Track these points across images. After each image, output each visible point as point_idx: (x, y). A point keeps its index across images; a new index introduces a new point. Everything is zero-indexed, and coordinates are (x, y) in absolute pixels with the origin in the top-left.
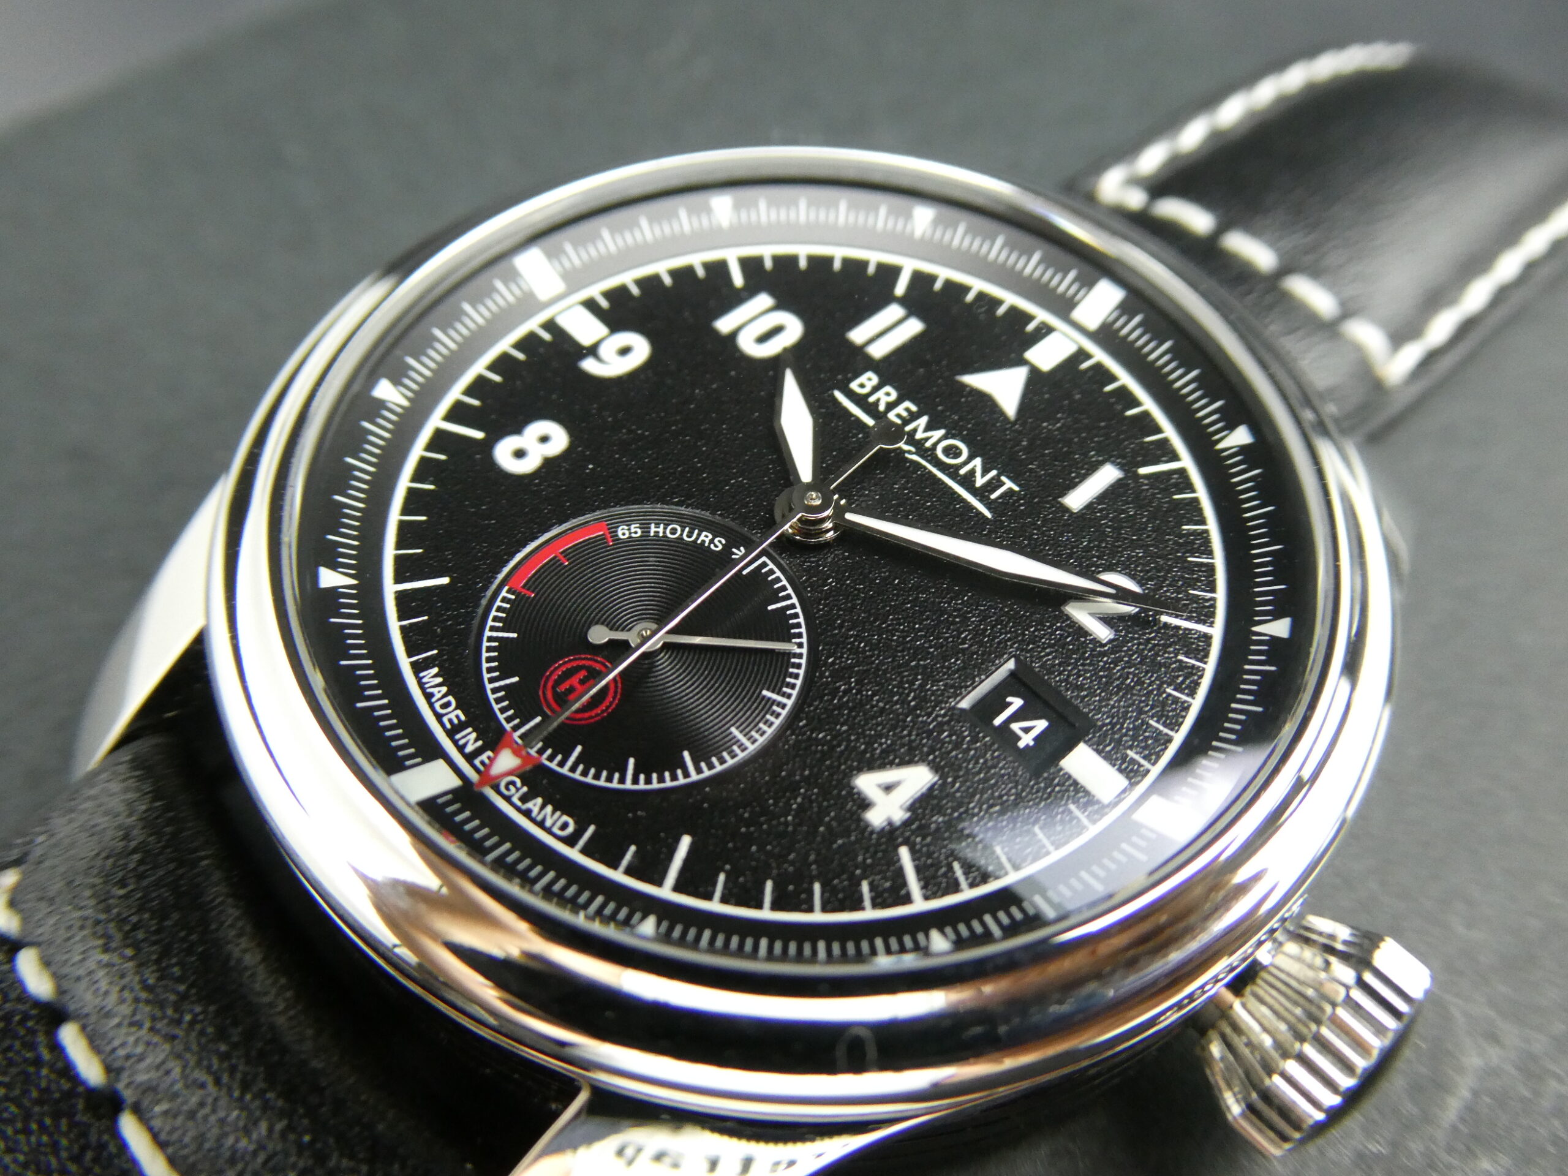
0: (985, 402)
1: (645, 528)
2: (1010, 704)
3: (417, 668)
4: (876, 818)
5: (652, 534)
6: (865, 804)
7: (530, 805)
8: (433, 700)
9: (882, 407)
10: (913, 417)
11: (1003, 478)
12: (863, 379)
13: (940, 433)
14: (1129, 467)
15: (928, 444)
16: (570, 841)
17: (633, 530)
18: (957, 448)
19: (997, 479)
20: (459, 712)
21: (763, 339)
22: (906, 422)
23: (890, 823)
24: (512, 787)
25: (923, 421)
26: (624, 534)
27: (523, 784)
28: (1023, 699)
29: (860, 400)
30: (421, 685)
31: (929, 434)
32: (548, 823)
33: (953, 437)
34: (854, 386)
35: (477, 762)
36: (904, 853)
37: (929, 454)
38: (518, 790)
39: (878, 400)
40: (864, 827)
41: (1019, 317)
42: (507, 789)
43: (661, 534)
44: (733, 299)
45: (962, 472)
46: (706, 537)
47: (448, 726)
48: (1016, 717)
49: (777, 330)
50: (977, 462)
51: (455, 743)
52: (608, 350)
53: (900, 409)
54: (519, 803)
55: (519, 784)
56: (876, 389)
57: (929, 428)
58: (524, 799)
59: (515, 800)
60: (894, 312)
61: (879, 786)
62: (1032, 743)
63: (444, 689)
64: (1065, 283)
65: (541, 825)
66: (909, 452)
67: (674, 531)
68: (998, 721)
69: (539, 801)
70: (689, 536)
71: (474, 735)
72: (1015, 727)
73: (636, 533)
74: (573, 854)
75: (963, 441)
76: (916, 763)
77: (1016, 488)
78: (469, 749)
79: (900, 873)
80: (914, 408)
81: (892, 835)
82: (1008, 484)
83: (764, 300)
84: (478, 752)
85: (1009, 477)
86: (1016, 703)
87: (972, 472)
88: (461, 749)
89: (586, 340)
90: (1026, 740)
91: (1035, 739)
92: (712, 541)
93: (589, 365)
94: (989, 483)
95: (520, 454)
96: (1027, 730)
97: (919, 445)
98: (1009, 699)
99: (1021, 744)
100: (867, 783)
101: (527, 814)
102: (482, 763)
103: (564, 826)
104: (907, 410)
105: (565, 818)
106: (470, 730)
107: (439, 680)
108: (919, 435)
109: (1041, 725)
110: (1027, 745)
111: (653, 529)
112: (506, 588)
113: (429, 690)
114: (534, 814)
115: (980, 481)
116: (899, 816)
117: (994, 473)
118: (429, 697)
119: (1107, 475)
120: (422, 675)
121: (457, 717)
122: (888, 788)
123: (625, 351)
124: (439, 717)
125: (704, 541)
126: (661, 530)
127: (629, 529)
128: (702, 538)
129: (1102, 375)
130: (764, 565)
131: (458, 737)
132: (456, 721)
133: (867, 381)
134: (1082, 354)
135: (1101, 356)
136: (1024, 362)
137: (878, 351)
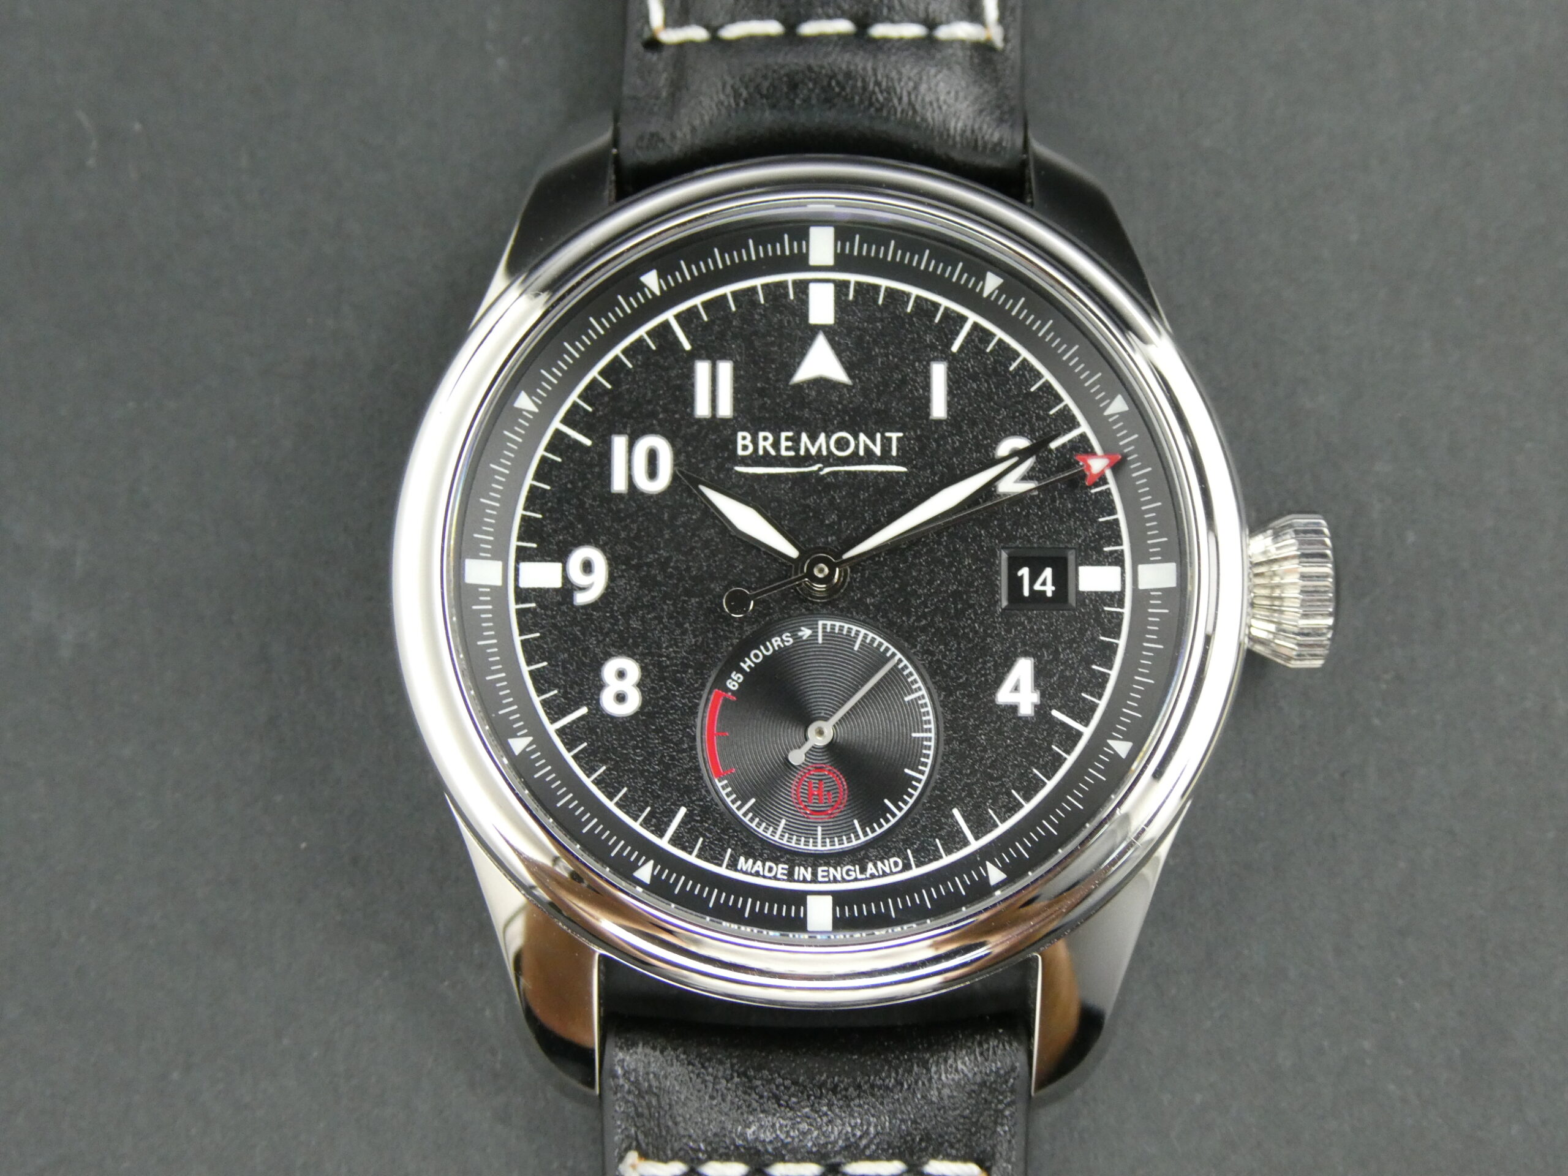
0: (822, 384)
1: (741, 670)
2: (1022, 577)
3: (733, 865)
4: (1026, 710)
5: (748, 670)
6: (1014, 708)
7: (869, 872)
8: (761, 873)
9: (773, 452)
10: (796, 440)
11: (888, 434)
12: (740, 443)
13: (822, 437)
14: (944, 355)
15: (825, 453)
16: (907, 867)
17: (736, 678)
18: (843, 438)
19: (883, 437)
20: (781, 866)
21: (652, 473)
22: (796, 449)
23: (1036, 706)
24: (850, 873)
25: (804, 437)
26: (734, 686)
27: (854, 866)
28: (1025, 566)
29: (755, 460)
30: (746, 873)
31: (817, 445)
32: (887, 870)
33: (833, 432)
34: (740, 452)
35: (820, 879)
36: (1055, 713)
37: (829, 460)
38: (855, 871)
39: (765, 448)
40: (1025, 720)
41: (776, 292)
42: (848, 875)
43: (753, 665)
44: (601, 457)
45: (862, 453)
46: (776, 642)
47: (785, 878)
48: (1033, 580)
49: (652, 457)
50: (862, 437)
51: (798, 881)
52: (577, 576)
53: (784, 444)
54: (863, 876)
55: (852, 868)
56: (755, 442)
57: (813, 439)
58: (863, 870)
59: (860, 876)
60: (702, 369)
61: (1011, 692)
62: (1053, 588)
63: (759, 863)
64: (787, 247)
65: (885, 874)
66: (820, 469)
67: (756, 656)
68: (1026, 593)
69: (870, 865)
70: (767, 649)
71: (802, 868)
72: (1037, 587)
73: (739, 678)
74: (915, 872)
75: (841, 430)
76: (1015, 661)
77: (901, 434)
78: (809, 877)
79: (1063, 725)
80: (790, 434)
81: (1041, 710)
82: (894, 436)
83: (619, 443)
84: (814, 874)
85: (890, 432)
86: (1024, 572)
87: (867, 449)
88: (805, 881)
89: (557, 583)
90: (1049, 590)
91: (1054, 584)
92: (783, 641)
93: (581, 599)
94: (883, 445)
95: (621, 698)
96: (1044, 583)
97: (819, 458)
98: (1020, 573)
99: (1049, 594)
100: (1004, 696)
101: (873, 876)
102: (823, 877)
103: (896, 864)
104: (788, 439)
105: (892, 860)
106: (797, 868)
107: (751, 861)
108: (813, 451)
109: (1048, 573)
110: (1053, 592)
111: (745, 666)
112: (716, 781)
113: (753, 872)
114: (877, 874)
115: (877, 450)
116: (1035, 698)
117: (878, 436)
118: (757, 874)
119: (939, 372)
120: (739, 868)
121: (783, 869)
122: (1016, 689)
123: (587, 567)
124: (775, 878)
125: (779, 646)
126: (749, 662)
127: (733, 680)
128: (775, 645)
129: (867, 292)
130: (824, 626)
131: (796, 877)
132: (786, 872)
133: (743, 439)
134: (841, 288)
135: (853, 278)
136: (815, 329)
137: (725, 409)
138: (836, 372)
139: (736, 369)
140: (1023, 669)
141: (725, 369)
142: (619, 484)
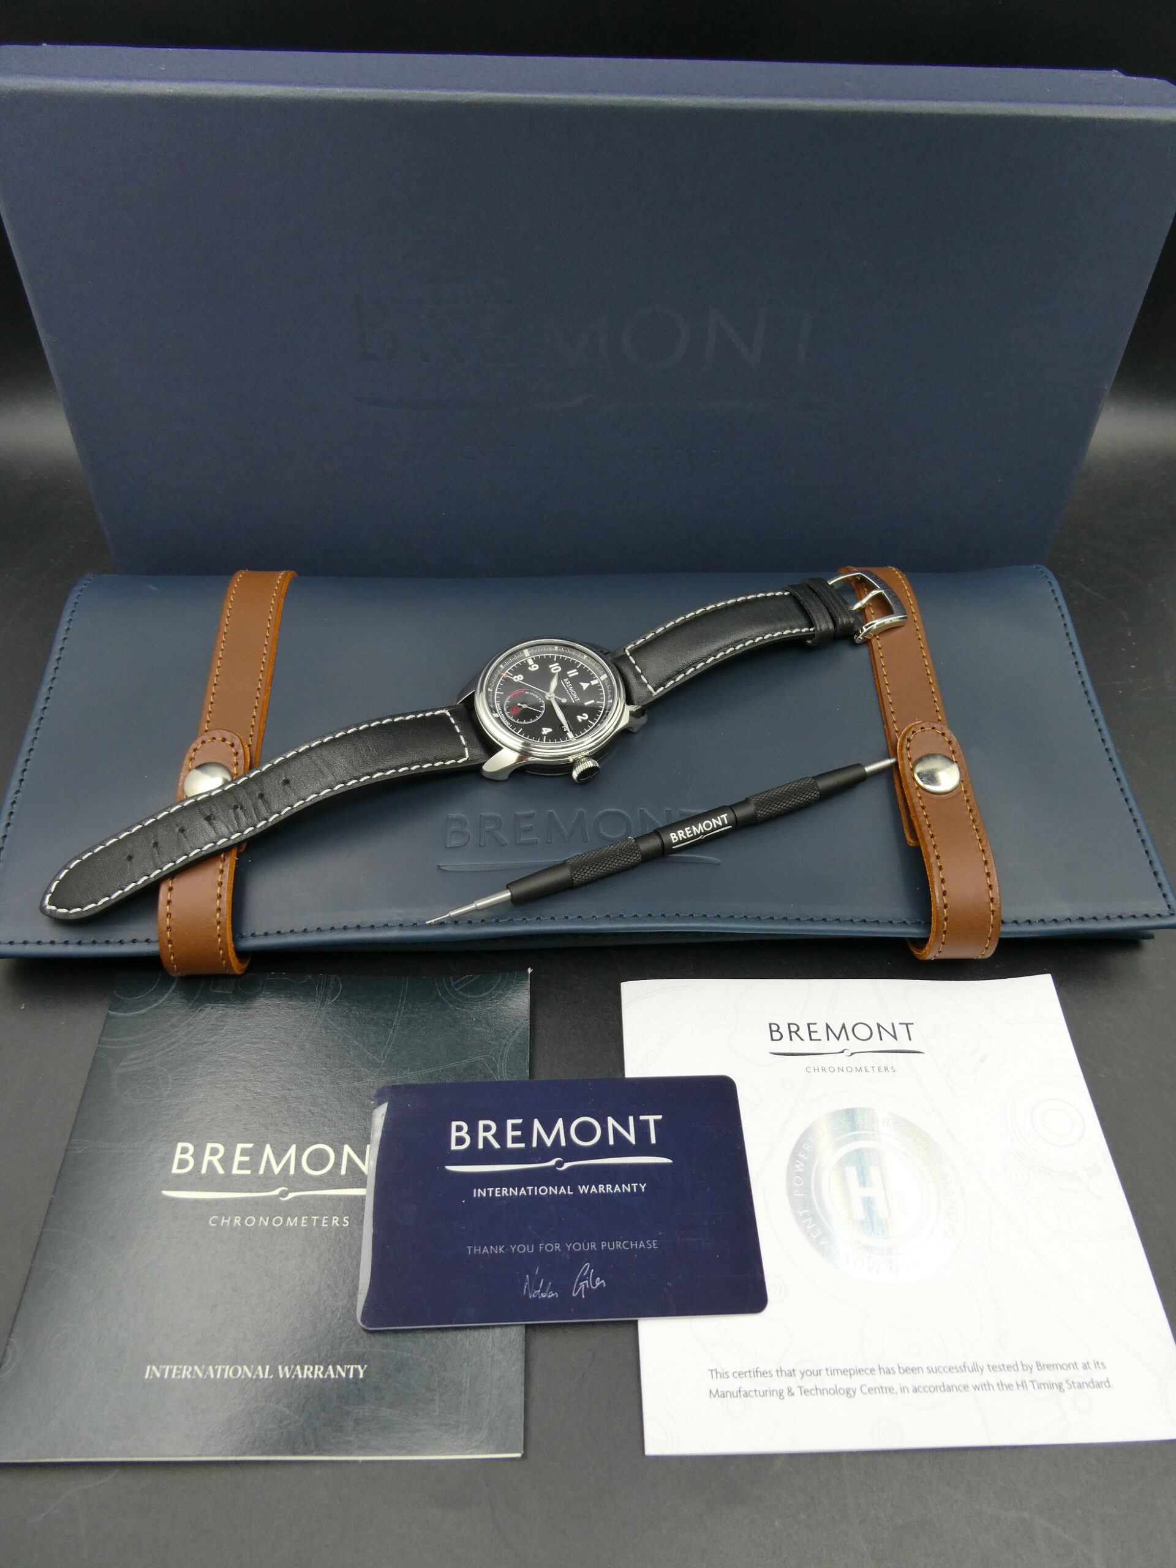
0: (582, 687)
4: (543, 733)
21: (554, 670)
41: (593, 675)
44: (554, 662)
60: (575, 670)
64: (601, 672)
81: (544, 735)
82: (579, 699)
83: (557, 664)
100: (544, 729)
116: (546, 733)
119: (593, 701)
129: (600, 687)
133: (567, 679)
134: (599, 684)
135: (601, 685)
136: (590, 682)
137: (570, 676)
138: (584, 688)
139: (578, 675)
140: (550, 730)
142: (550, 666)
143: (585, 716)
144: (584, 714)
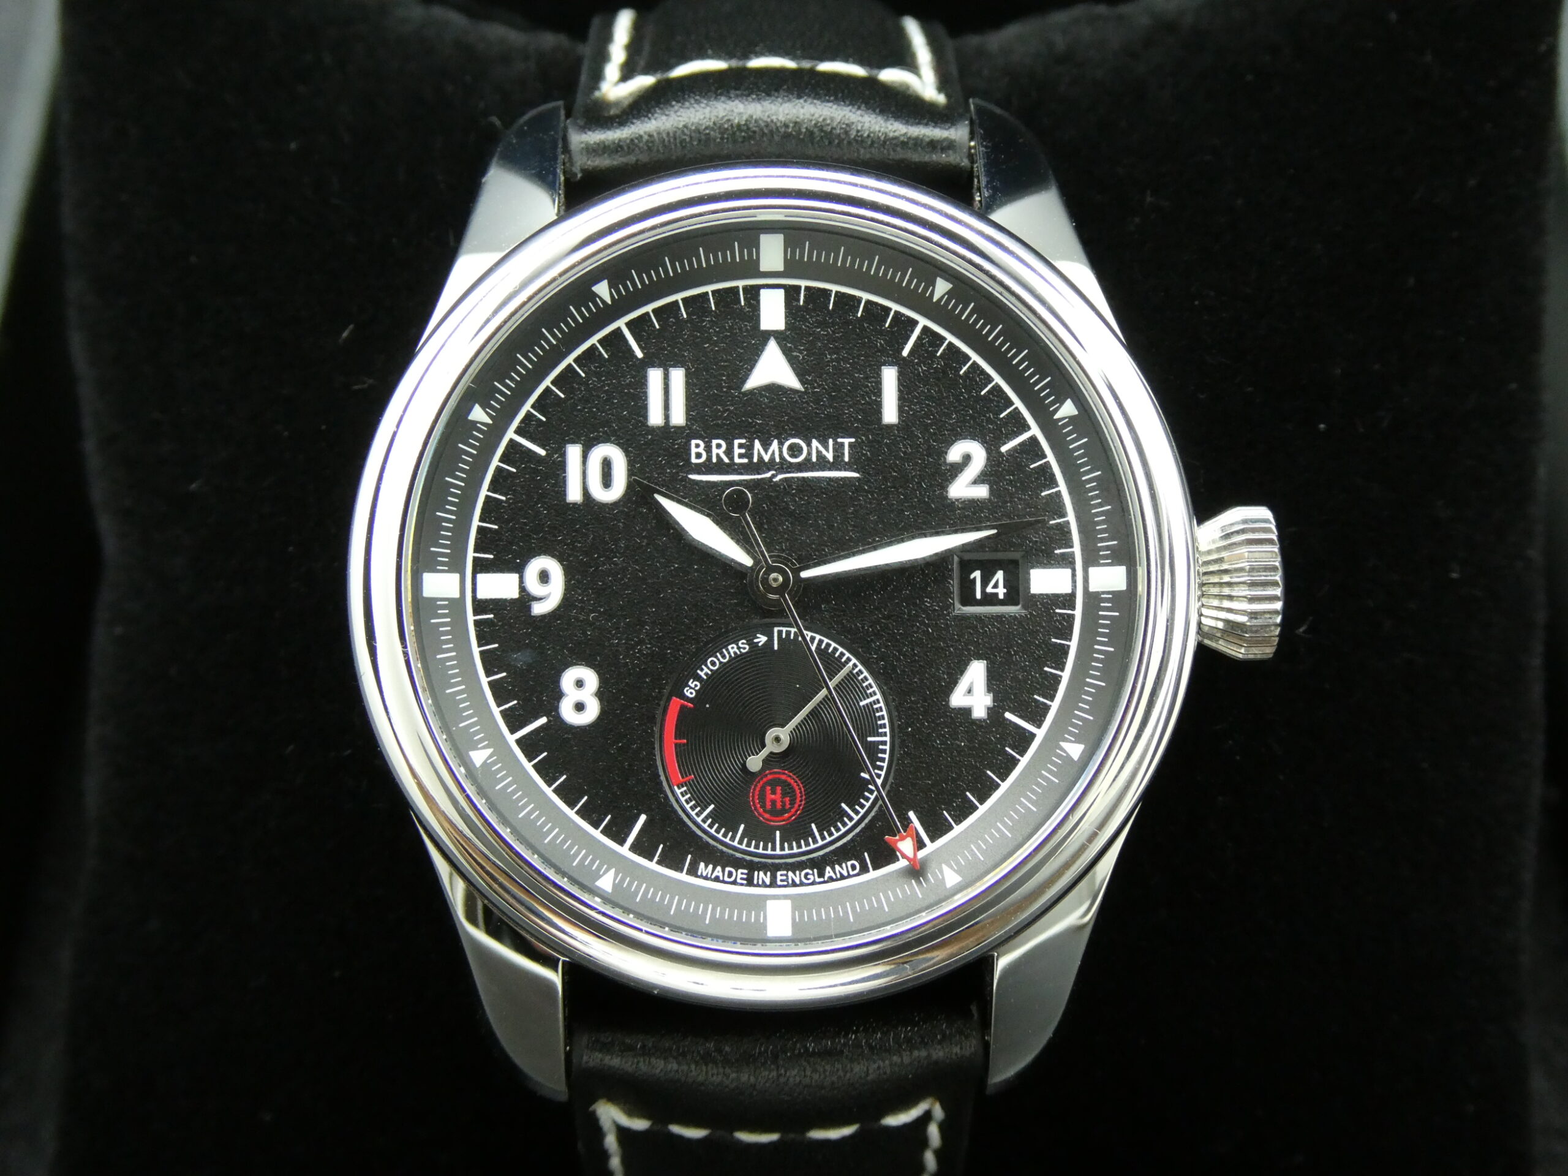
0: (774, 390)
1: (698, 678)
2: (975, 578)
3: (693, 871)
4: (979, 712)
5: (705, 677)
6: (967, 711)
7: (827, 875)
8: (721, 878)
9: (726, 460)
10: (750, 448)
11: (840, 440)
12: (694, 450)
13: (775, 444)
14: (896, 360)
15: (778, 460)
16: (864, 871)
17: (693, 686)
18: (795, 444)
19: (835, 443)
20: (740, 871)
21: (607, 481)
22: (749, 456)
23: (989, 709)
24: (809, 877)
25: (757, 444)
26: (691, 693)
27: (812, 870)
28: (978, 569)
29: (708, 467)
30: (706, 878)
31: (770, 452)
32: (845, 874)
33: (786, 439)
34: (694, 460)
35: (779, 883)
36: (1008, 715)
37: (784, 466)
38: (813, 874)
39: (718, 455)
40: (978, 723)
41: (727, 298)
42: (808, 879)
43: (710, 673)
44: (555, 468)
45: (814, 459)
46: (733, 649)
47: (745, 882)
48: (985, 582)
49: (607, 465)
50: (815, 443)
51: (758, 885)
52: (533, 586)
53: (737, 451)
54: (822, 880)
55: (810, 872)
56: (708, 449)
57: (766, 446)
58: (821, 874)
59: (818, 880)
60: (655, 376)
61: (964, 695)
62: (1005, 591)
63: (719, 868)
64: (736, 254)
65: (843, 877)
66: (774, 476)
67: (713, 663)
68: (979, 596)
69: (828, 869)
70: (724, 657)
71: (761, 873)
72: (989, 590)
73: (696, 686)
74: (873, 874)
75: (794, 436)
76: (968, 664)
77: (853, 440)
78: (768, 881)
79: (1017, 726)
80: (743, 441)
81: (995, 712)
82: (847, 441)
83: (574, 452)
84: (774, 878)
85: (842, 437)
86: (977, 575)
87: (820, 455)
88: (764, 885)
89: (513, 593)
90: (1001, 592)
91: (1004, 587)
92: (739, 648)
93: (538, 609)
94: (835, 450)
95: (580, 707)
96: (996, 586)
97: (771, 465)
98: (972, 576)
99: (1001, 597)
100: (958, 699)
101: (831, 879)
102: (782, 881)
103: (853, 867)
104: (741, 446)
105: (849, 863)
106: (756, 873)
107: (711, 867)
108: (766, 458)
109: (1000, 575)
110: (1004, 594)
111: (702, 674)
112: (676, 788)
113: (713, 877)
114: (834, 877)
115: (830, 456)
116: (988, 700)
117: (831, 441)
118: (717, 879)
119: (890, 376)
120: (699, 874)
121: (742, 874)
122: (969, 691)
123: (544, 577)
124: (734, 883)
125: (735, 653)
126: (706, 670)
127: (691, 688)
128: (732, 651)
129: (818, 296)
130: (780, 632)
131: (755, 882)
132: (745, 876)
133: (697, 447)
134: (791, 293)
135: (803, 283)
136: (767, 335)
137: (678, 418)
138: (789, 379)
139: (688, 375)
140: (976, 672)
141: (678, 376)
142: (574, 495)
143: (967, 458)
144: (954, 454)
